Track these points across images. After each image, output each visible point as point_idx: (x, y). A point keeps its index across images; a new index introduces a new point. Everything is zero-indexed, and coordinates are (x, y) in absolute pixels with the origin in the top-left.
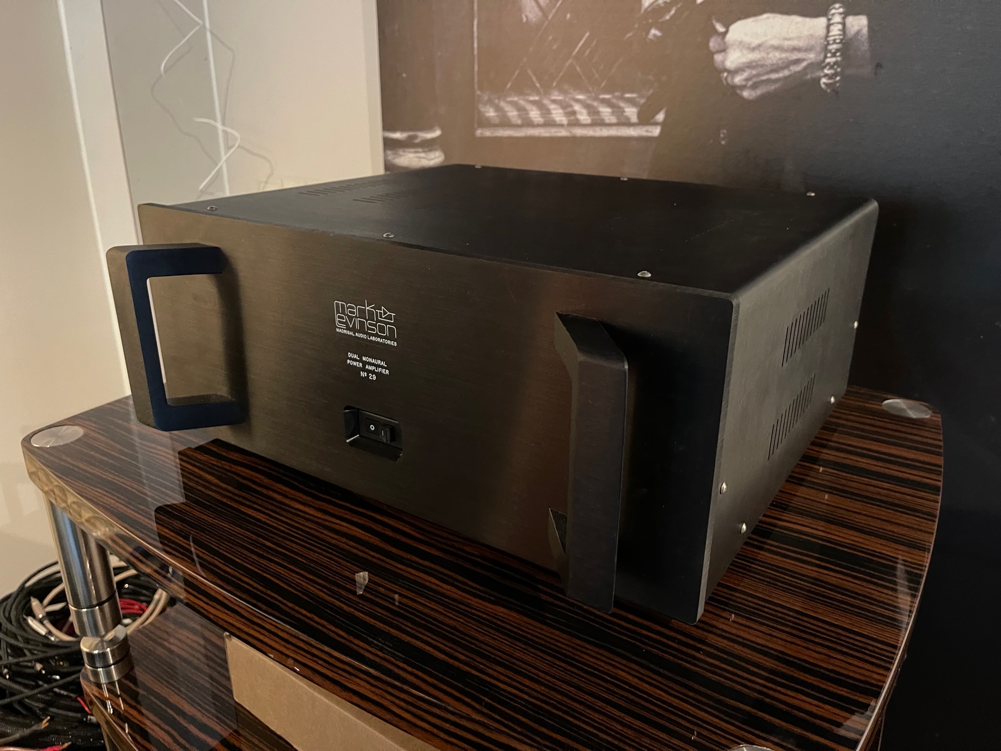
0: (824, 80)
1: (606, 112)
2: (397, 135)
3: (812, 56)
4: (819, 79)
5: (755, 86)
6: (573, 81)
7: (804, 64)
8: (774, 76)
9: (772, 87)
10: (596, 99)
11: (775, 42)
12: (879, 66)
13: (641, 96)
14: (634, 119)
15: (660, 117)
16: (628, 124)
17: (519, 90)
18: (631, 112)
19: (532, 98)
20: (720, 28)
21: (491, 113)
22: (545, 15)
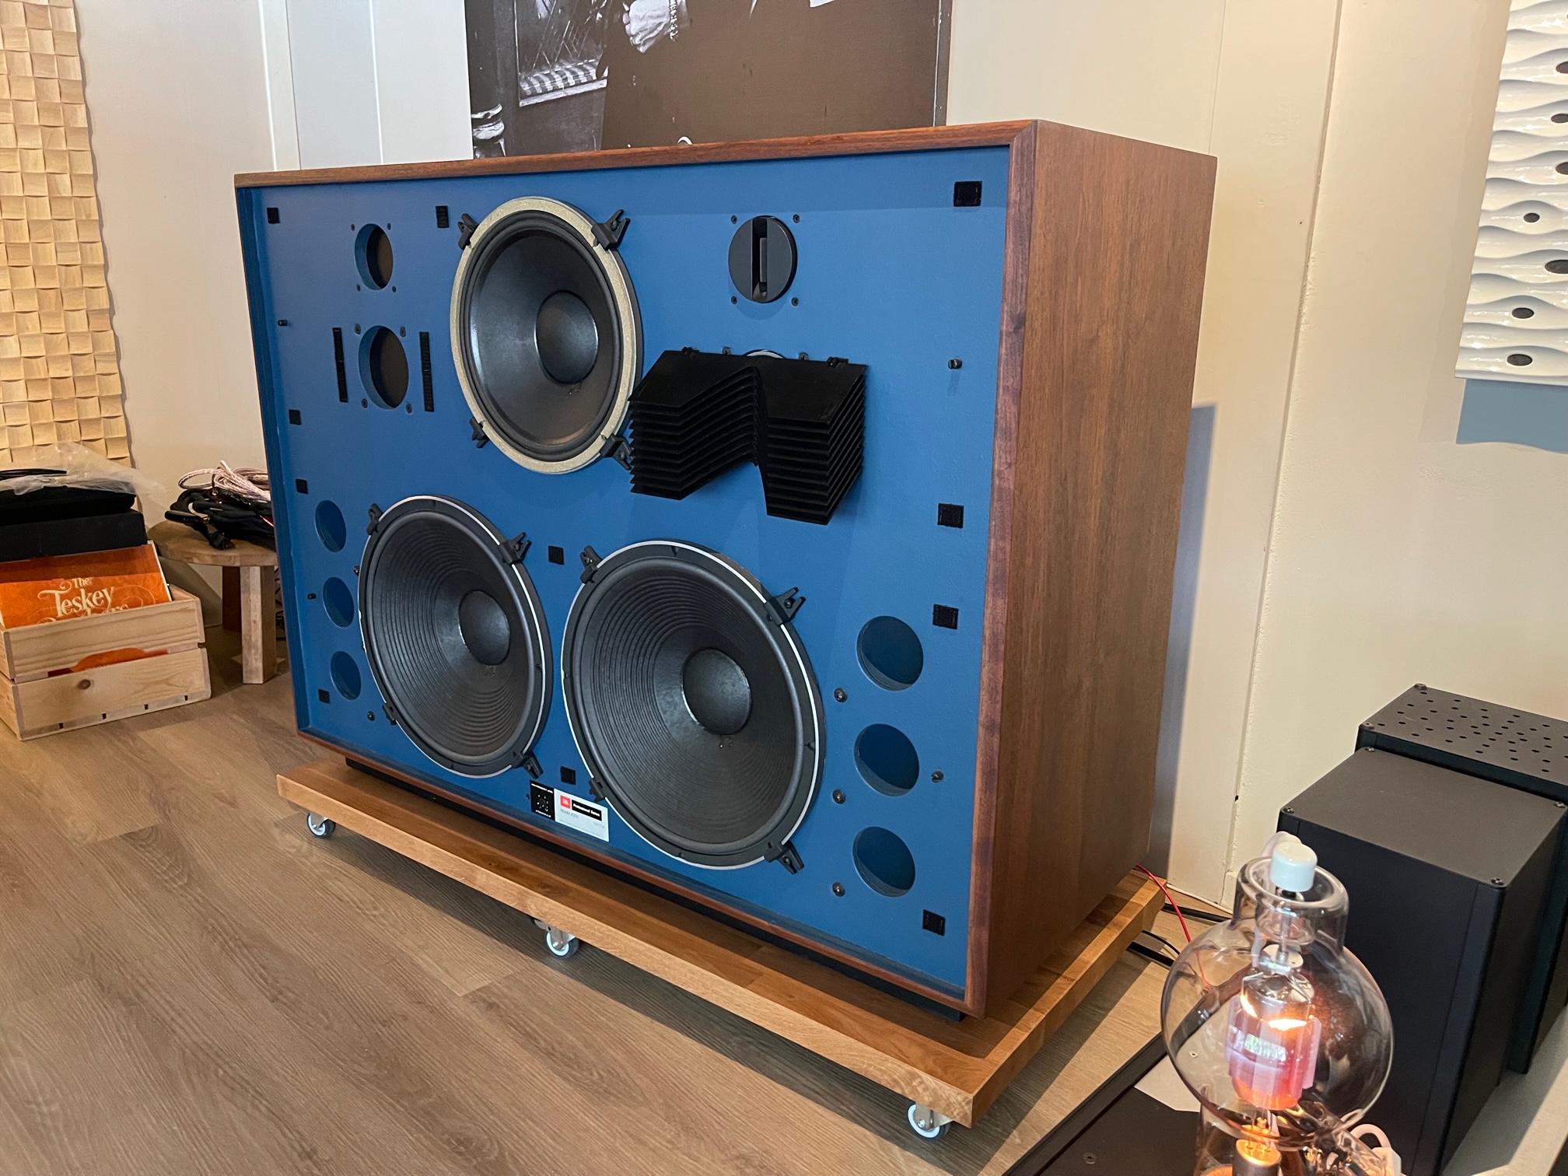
0: (672, 34)
1: (581, 73)
2: (479, 115)
3: (665, 20)
4: (669, 34)
5: (644, 44)
6: (564, 56)
7: (663, 25)
8: (652, 35)
9: (652, 43)
10: (576, 67)
11: (649, 14)
12: (691, 21)
13: (597, 60)
14: (595, 78)
15: (606, 74)
16: (593, 81)
17: (539, 68)
18: (593, 72)
19: (546, 73)
20: (627, 8)
21: (526, 87)
22: (549, 12)
